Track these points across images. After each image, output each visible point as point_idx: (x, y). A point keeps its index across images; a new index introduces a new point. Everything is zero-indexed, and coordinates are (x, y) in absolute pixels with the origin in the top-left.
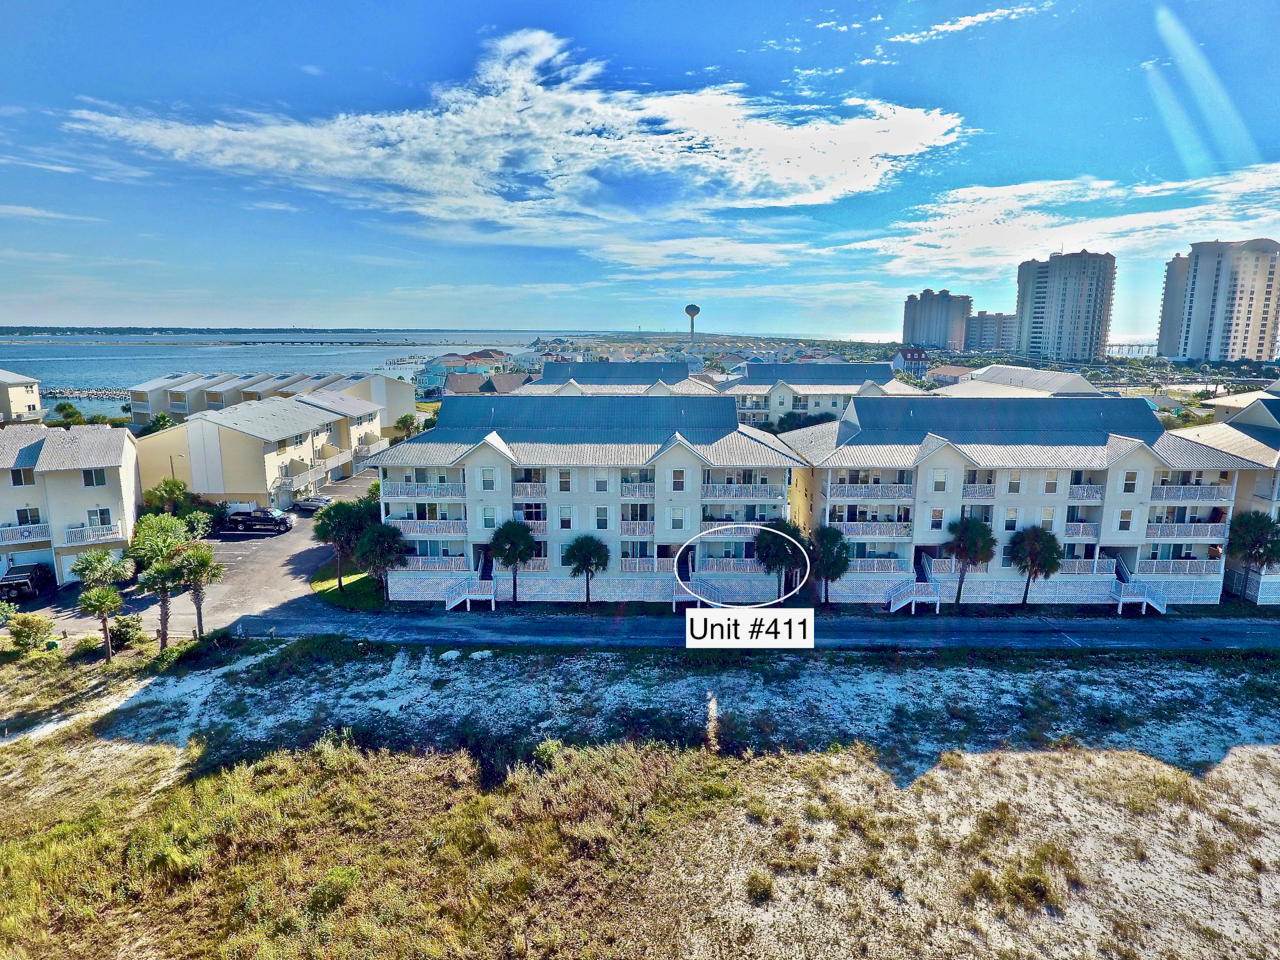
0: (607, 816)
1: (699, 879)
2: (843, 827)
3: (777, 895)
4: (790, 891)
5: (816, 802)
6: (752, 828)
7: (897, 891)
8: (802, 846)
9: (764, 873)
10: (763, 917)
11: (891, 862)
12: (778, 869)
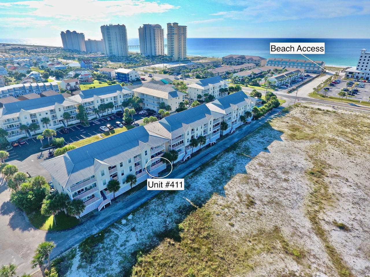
0: (202, 230)
1: (224, 229)
2: (228, 208)
3: (234, 223)
4: (234, 222)
5: (220, 207)
6: (219, 217)
7: (242, 213)
8: (227, 215)
9: (229, 222)
10: (236, 227)
11: (237, 209)
12: (230, 220)
